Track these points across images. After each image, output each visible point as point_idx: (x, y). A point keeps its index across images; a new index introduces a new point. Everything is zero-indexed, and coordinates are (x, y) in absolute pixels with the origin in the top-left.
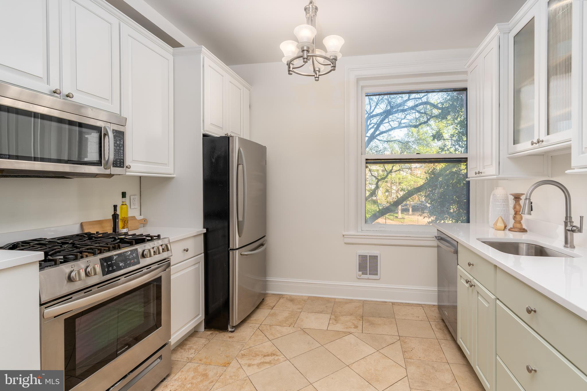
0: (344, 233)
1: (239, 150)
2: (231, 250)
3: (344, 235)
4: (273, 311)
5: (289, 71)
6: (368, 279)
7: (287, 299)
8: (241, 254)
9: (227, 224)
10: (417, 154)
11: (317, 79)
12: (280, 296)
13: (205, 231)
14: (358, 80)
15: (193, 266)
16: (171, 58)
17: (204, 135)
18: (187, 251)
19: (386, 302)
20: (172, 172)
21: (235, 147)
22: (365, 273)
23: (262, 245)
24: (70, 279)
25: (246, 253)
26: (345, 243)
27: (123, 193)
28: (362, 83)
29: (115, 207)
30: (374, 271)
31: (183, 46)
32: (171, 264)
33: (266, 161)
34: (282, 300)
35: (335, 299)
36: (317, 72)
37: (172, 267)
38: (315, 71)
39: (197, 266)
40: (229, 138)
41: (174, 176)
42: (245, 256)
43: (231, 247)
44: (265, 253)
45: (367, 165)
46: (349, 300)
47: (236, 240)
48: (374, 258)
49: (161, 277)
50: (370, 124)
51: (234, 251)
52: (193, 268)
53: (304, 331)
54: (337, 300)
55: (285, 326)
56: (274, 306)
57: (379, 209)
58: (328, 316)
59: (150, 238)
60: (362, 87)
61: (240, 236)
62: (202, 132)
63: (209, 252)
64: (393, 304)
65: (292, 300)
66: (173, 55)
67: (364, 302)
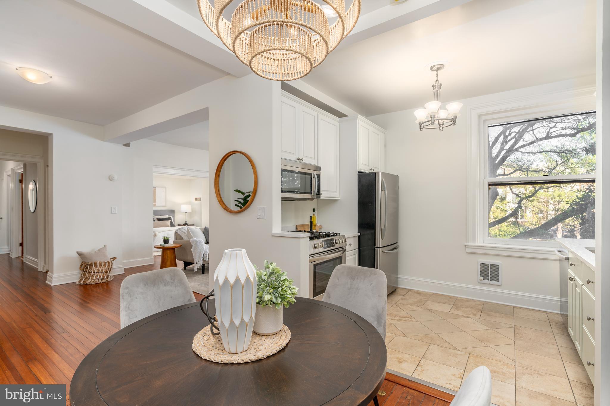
0: (466, 244)
1: (382, 181)
2: (376, 248)
3: (465, 246)
4: (404, 297)
5: (421, 128)
6: (489, 284)
7: (415, 292)
8: (383, 252)
9: (374, 231)
10: (544, 176)
11: (441, 130)
12: (409, 290)
13: (359, 234)
14: (480, 116)
15: (353, 256)
16: (338, 124)
17: (359, 172)
18: (351, 245)
19: (508, 305)
20: (338, 196)
21: (380, 179)
22: (486, 278)
23: (395, 248)
24: (315, 247)
25: (386, 251)
26: (467, 252)
27: (314, 209)
28: (484, 118)
29: (311, 217)
30: (495, 277)
31: (347, 116)
32: (346, 251)
33: (398, 186)
34: (410, 293)
35: (457, 297)
36: (441, 125)
37: (346, 253)
38: (439, 125)
39: (354, 256)
40: (375, 173)
41: (339, 198)
42: (385, 253)
43: (376, 246)
44: (397, 255)
45: (489, 187)
46: (470, 299)
47: (380, 242)
48: (496, 268)
49: (342, 256)
50: (510, 134)
51: (379, 249)
52: (353, 257)
53: (430, 311)
54: (458, 298)
55: (414, 306)
56: (405, 295)
57: (520, 231)
58: (451, 306)
59: (333, 235)
60: (485, 121)
61: (382, 239)
62: (358, 170)
63: (361, 248)
64: (514, 307)
65: (419, 293)
66: (339, 122)
67: (484, 303)
